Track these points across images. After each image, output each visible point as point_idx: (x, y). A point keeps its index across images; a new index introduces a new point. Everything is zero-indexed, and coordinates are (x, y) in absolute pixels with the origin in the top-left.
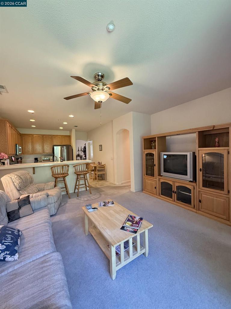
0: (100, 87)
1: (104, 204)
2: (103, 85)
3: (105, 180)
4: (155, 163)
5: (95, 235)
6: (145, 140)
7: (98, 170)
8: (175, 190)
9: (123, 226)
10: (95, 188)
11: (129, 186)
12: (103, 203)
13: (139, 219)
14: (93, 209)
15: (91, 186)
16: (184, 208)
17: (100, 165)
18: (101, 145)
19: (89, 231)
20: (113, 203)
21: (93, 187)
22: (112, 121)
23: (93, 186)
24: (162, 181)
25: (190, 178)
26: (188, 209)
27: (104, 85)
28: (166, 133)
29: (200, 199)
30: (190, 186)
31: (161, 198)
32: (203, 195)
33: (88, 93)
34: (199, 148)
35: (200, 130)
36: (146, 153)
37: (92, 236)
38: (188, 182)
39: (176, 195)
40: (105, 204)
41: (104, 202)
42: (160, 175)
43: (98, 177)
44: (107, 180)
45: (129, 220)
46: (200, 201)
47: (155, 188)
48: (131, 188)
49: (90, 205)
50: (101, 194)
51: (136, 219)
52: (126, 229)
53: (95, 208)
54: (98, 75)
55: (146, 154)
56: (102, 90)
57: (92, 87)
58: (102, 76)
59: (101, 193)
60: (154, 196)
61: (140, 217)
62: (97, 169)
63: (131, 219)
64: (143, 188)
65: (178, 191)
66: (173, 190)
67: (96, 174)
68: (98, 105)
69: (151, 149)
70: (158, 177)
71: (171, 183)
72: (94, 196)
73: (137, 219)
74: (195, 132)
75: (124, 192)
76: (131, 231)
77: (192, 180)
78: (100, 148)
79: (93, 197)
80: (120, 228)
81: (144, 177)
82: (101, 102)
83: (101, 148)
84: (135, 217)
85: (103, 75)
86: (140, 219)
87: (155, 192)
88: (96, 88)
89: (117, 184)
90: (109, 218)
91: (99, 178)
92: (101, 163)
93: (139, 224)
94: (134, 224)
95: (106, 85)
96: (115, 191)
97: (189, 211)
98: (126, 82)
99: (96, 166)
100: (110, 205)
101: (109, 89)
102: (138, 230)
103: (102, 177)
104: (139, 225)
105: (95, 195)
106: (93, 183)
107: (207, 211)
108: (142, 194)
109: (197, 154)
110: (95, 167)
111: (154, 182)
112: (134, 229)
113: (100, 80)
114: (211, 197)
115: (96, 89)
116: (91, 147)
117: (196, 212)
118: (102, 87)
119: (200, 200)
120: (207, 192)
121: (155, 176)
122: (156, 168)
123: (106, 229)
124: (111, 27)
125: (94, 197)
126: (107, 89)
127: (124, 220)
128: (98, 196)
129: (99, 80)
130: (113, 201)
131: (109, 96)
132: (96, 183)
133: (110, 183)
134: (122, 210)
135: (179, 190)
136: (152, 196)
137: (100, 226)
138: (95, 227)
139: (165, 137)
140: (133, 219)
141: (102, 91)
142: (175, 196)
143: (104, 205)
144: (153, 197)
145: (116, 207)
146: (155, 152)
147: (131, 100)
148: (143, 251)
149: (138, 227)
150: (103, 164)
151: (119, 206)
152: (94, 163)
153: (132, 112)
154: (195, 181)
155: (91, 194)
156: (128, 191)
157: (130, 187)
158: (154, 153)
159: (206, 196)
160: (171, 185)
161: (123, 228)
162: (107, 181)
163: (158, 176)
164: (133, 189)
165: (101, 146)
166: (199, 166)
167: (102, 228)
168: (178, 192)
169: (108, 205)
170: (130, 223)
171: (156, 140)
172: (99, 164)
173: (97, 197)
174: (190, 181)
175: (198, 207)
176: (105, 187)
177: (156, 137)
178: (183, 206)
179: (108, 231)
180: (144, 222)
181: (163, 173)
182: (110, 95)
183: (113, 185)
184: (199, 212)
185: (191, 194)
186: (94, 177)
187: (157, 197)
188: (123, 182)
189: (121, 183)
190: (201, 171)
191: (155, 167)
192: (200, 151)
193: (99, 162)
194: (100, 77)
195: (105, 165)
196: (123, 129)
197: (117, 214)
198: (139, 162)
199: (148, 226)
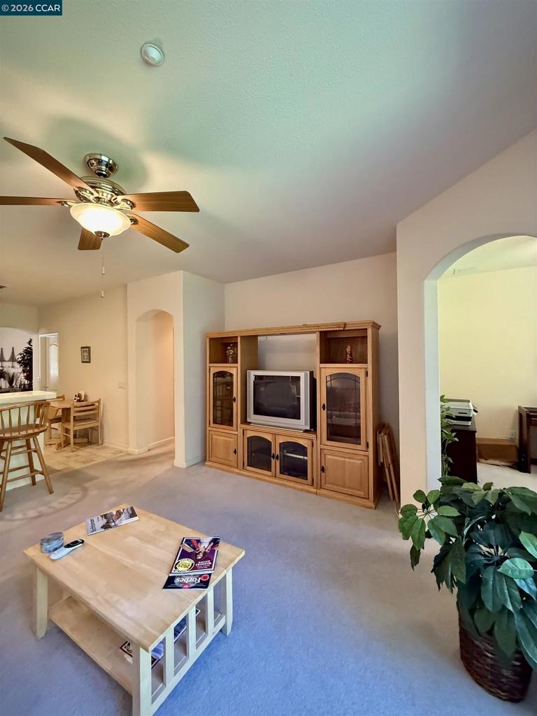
0: (105, 195)
1: (105, 521)
2: (113, 192)
3: (97, 443)
4: (235, 395)
5: (72, 629)
6: (213, 341)
7: (74, 417)
8: (278, 453)
9: (171, 575)
10: (65, 471)
11: (170, 455)
12: (100, 518)
13: (210, 543)
14: (68, 546)
15: (49, 467)
16: (294, 488)
17: (84, 403)
18: (89, 348)
19: (50, 621)
20: (133, 514)
21: (59, 471)
22: (126, 286)
23: (57, 467)
24: (250, 434)
25: (306, 424)
26: (302, 490)
27: (117, 191)
28: (260, 330)
29: (323, 465)
30: (307, 441)
31: (248, 474)
32: (328, 457)
33: (62, 202)
34: (321, 363)
35: (322, 330)
36: (214, 370)
37: (61, 631)
38: (301, 434)
39: (278, 462)
40: (108, 522)
41: (105, 516)
42: (245, 421)
43: (75, 437)
44: (105, 444)
45: (185, 555)
46: (323, 469)
47: (235, 452)
48: (174, 458)
49: (58, 536)
50: (85, 490)
51: (202, 546)
52: (181, 583)
53: (75, 543)
54: (100, 162)
55: (214, 374)
56: (112, 203)
57: (79, 188)
58: (111, 168)
59: (86, 485)
60: (232, 472)
61: (210, 539)
62: (72, 414)
63: (189, 551)
64: (206, 455)
65: (282, 453)
66: (273, 452)
67: (67, 431)
68: (90, 242)
69: (226, 362)
70: (241, 427)
71: (269, 437)
72: (60, 500)
73: (205, 545)
74: (314, 332)
75: (157, 470)
76: (193, 585)
77: (308, 428)
78: (83, 357)
79: (57, 501)
80: (164, 585)
81: (208, 428)
82: (105, 236)
83: (86, 354)
84: (199, 541)
85: (114, 164)
86: (212, 544)
87: (233, 463)
88: (92, 194)
89: (135, 450)
90: (128, 561)
91: (78, 440)
92: (86, 396)
93: (210, 557)
94: (200, 560)
95: (123, 194)
96: (131, 474)
97: (303, 493)
98: (181, 202)
99: (67, 406)
100: (124, 522)
101: (133, 206)
102: (210, 575)
103: (89, 438)
104: (212, 562)
105: (65, 494)
106: (56, 459)
107: (335, 488)
108: (204, 469)
109: (317, 377)
110: (66, 411)
111: (232, 438)
112: (200, 576)
113: (105, 176)
114: (340, 459)
115: (91, 198)
116: (53, 352)
117: (316, 494)
118: (109, 196)
119: (323, 467)
120: (337, 449)
121: (234, 424)
122: (237, 407)
123: (117, 601)
124: (154, 54)
125: (61, 503)
126: (126, 206)
127: (169, 556)
128: (78, 496)
129: (100, 174)
130: (132, 509)
131: (129, 223)
132: (69, 457)
133: (113, 451)
134: (162, 528)
135: (285, 451)
136: (228, 471)
137: (99, 597)
138: (74, 601)
139: (256, 337)
140: (194, 548)
141: (109, 207)
142: (276, 464)
143: (106, 527)
144: (230, 474)
145: (145, 523)
146: (235, 369)
147: (187, 246)
148: (220, 625)
149: (211, 566)
150: (91, 399)
151: (151, 518)
152: (63, 397)
153: (182, 271)
154: (312, 430)
155: (51, 492)
156: (166, 466)
157: (172, 455)
158: (233, 371)
159: (332, 457)
160: (269, 443)
161: (170, 583)
162: (106, 448)
163: (241, 423)
164: (180, 460)
165: (86, 350)
166: (322, 398)
167: (107, 601)
168: (282, 456)
169: (117, 522)
170: (189, 562)
171: (237, 343)
172: (79, 401)
173: (73, 501)
174: (306, 431)
175: (319, 482)
176: (99, 464)
177: (237, 337)
178: (291, 484)
179: (125, 606)
180: (223, 550)
181: (252, 417)
182: (132, 220)
183: (124, 456)
184: (322, 491)
185: (307, 456)
186: (62, 440)
187: (238, 471)
188: (152, 445)
189: (146, 449)
190: (324, 409)
191: (235, 404)
192: (323, 370)
193: (79, 396)
194: (104, 168)
195: (99, 402)
196: (156, 310)
197: (149, 542)
198: (197, 393)
199: (234, 556)
